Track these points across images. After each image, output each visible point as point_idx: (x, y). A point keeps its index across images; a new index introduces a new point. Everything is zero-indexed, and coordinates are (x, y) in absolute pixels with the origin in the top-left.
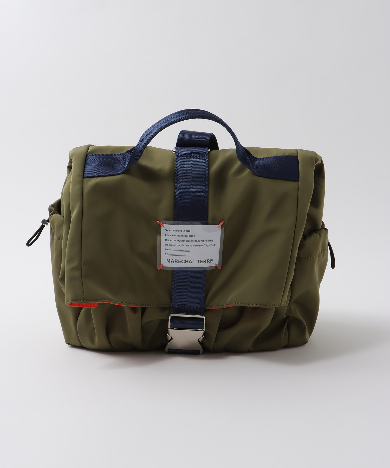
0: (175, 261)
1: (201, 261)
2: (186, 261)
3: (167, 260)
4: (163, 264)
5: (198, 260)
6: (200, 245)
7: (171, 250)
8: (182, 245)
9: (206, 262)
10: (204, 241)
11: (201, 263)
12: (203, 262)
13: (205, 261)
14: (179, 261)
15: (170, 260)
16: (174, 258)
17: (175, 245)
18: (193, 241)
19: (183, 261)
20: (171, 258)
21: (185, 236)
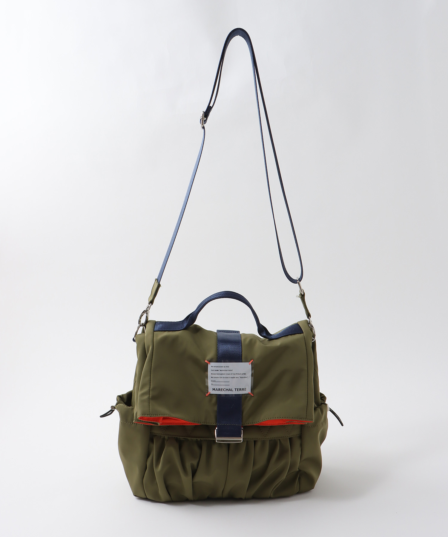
0: (219, 390)
1: (237, 390)
2: (226, 390)
3: (213, 389)
4: (210, 392)
5: (236, 389)
6: (236, 378)
7: (215, 381)
8: (223, 378)
9: (242, 390)
10: (239, 374)
11: (237, 391)
12: (239, 390)
13: (240, 390)
14: (221, 390)
15: (215, 389)
16: (218, 387)
17: (218, 378)
18: (231, 374)
19: (225, 390)
20: (216, 387)
21: (225, 370)
